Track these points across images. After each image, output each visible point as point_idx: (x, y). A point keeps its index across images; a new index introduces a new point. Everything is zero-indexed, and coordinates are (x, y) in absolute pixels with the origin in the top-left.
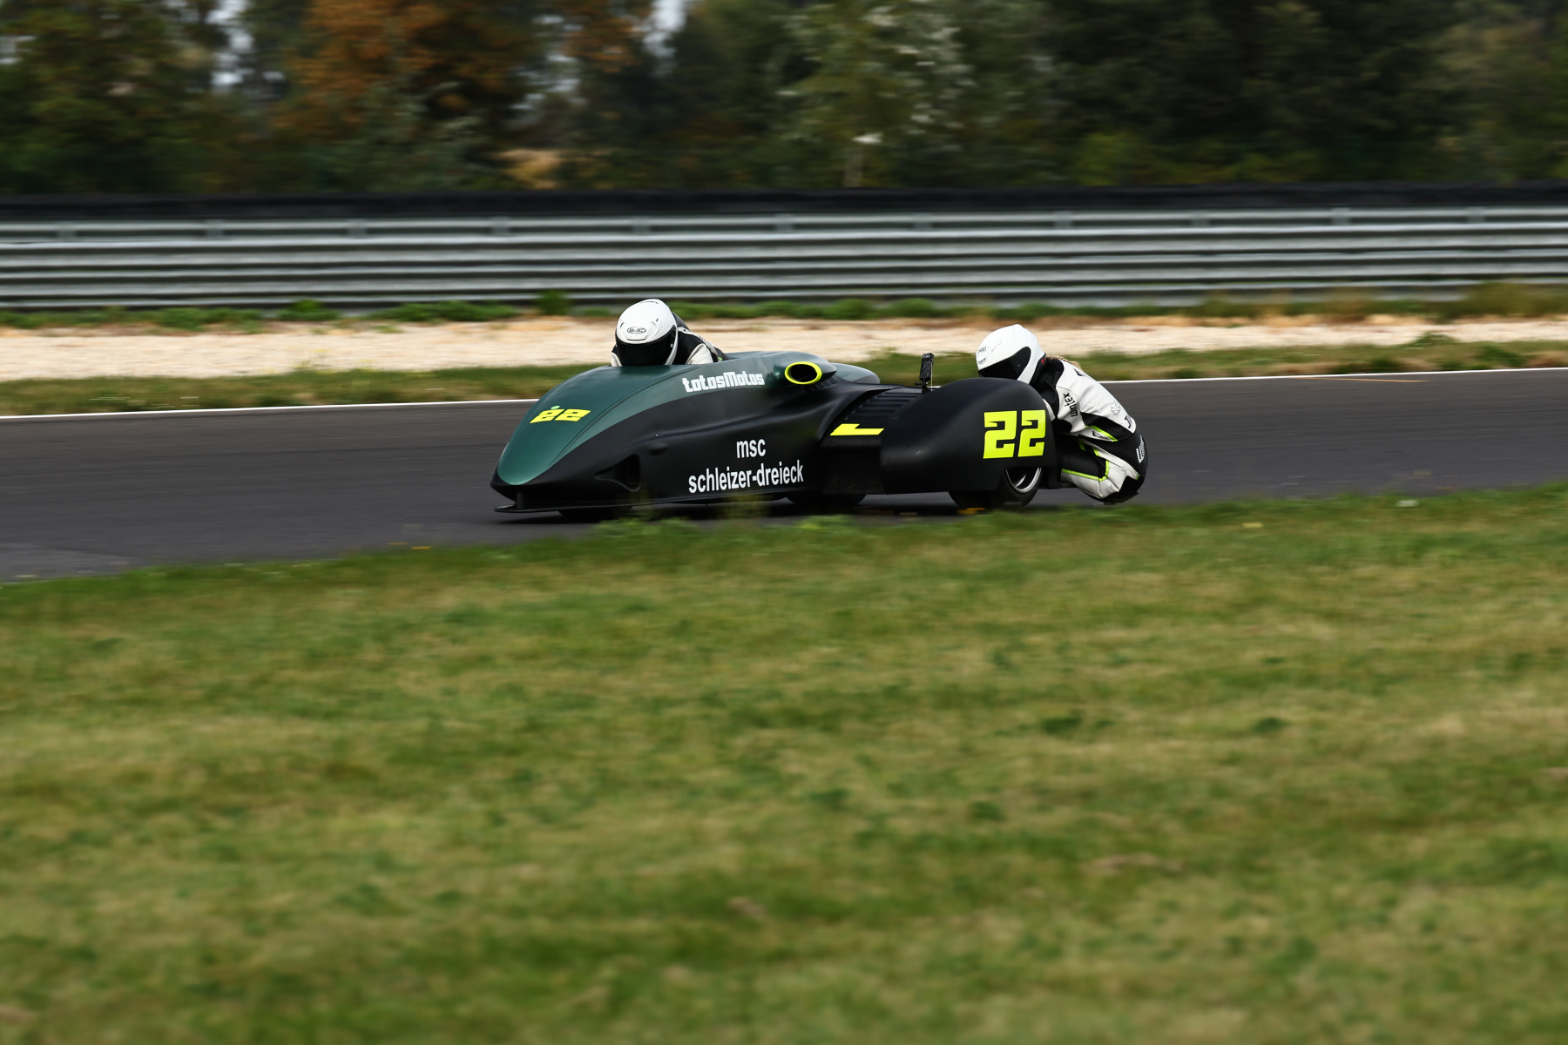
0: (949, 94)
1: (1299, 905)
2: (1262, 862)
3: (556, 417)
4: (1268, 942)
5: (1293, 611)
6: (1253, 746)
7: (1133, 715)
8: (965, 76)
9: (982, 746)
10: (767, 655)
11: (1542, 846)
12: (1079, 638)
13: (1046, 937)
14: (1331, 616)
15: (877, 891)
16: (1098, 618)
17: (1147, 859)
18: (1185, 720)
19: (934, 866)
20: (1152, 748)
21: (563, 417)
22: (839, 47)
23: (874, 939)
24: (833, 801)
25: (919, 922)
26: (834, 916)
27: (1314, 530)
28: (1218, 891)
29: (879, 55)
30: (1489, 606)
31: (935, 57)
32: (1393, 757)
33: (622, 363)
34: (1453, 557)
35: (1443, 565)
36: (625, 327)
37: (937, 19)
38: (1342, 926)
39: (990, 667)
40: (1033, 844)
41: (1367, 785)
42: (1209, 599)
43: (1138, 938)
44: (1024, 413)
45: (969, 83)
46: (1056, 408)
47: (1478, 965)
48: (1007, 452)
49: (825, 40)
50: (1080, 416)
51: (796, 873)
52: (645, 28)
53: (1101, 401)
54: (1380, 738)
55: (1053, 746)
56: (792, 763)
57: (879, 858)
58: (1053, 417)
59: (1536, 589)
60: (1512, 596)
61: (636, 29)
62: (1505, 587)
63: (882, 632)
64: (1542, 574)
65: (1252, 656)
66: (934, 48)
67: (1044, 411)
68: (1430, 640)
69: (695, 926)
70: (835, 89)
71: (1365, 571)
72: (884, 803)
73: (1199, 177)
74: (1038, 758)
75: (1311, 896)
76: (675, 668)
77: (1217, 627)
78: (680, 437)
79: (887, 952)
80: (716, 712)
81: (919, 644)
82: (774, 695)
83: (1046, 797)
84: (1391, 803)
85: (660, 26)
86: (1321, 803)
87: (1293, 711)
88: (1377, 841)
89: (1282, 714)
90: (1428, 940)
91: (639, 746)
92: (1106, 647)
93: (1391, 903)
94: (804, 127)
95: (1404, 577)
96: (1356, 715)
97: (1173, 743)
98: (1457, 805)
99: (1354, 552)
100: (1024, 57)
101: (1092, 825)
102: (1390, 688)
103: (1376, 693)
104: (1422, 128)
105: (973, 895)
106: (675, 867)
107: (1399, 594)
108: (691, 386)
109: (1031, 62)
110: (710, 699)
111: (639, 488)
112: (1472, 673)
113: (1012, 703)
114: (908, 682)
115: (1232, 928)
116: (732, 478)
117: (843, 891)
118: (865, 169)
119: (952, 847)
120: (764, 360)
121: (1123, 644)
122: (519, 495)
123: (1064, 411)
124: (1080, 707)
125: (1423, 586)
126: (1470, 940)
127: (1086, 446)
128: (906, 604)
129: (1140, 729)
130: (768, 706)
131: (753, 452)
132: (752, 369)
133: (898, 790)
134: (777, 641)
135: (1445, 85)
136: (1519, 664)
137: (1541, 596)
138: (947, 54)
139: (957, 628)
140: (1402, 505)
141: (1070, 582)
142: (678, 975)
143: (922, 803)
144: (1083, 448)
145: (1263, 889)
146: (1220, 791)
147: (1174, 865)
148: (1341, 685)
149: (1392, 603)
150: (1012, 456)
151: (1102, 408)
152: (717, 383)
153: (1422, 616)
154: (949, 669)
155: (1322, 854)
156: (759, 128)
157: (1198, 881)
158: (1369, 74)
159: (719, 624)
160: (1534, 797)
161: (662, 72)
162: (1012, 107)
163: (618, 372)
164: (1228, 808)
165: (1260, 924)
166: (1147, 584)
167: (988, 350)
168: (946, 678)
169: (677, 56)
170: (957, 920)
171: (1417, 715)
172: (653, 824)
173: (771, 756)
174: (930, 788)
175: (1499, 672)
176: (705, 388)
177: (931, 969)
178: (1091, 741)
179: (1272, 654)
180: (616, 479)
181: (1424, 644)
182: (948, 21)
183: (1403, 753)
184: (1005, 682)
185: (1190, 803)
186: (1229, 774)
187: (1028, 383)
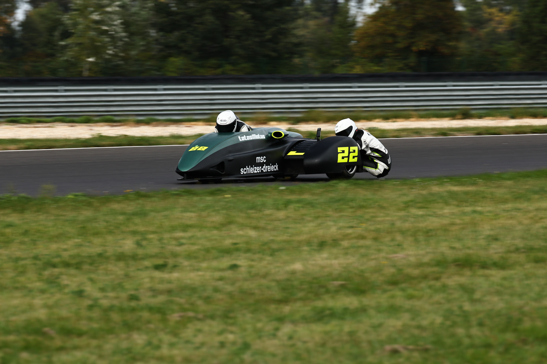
0: (120, 43)
1: (245, 330)
2: (231, 315)
3: (197, 149)
4: (234, 343)
5: (242, 226)
6: (228, 274)
7: (186, 263)
8: (125, 37)
9: (132, 274)
10: (56, 242)
11: (330, 309)
12: (166, 236)
13: (155, 342)
14: (255, 228)
15: (95, 326)
16: (173, 229)
17: (191, 314)
18: (204, 265)
19: (115, 317)
20: (192, 275)
21: (199, 149)
22: (80, 27)
23: (94, 343)
24: (80, 294)
25: (110, 336)
26: (80, 334)
27: (250, 197)
28: (216, 325)
29: (95, 29)
30: (311, 224)
31: (115, 31)
32: (278, 278)
33: (218, 131)
34: (299, 207)
35: (295, 210)
36: (220, 119)
37: (115, 17)
38: (260, 337)
39: (135, 246)
40: (151, 309)
41: (269, 288)
42: (213, 222)
43: (187, 342)
44: (351, 148)
45: (126, 39)
46: (361, 146)
47: (308, 351)
48: (345, 160)
49: (75, 24)
50: (369, 149)
51: (66, 319)
52: (12, 20)
53: (376, 143)
54: (273, 271)
55: (157, 274)
56: (65, 280)
57: (96, 314)
58: (360, 149)
59: (328, 219)
60: (319, 221)
61: (9, 20)
62: (318, 217)
63: (97, 234)
64: (330, 213)
65: (228, 242)
66: (114, 27)
67: (357, 147)
68: (290, 236)
69: (31, 338)
70: (79, 42)
71: (268, 212)
72: (98, 294)
73: (209, 73)
74: (152, 278)
75: (249, 327)
76: (23, 247)
77: (215, 232)
78: (238, 156)
79: (99, 347)
80: (38, 262)
81: (110, 238)
82: (59, 256)
83: (155, 292)
84: (277, 294)
85: (17, 19)
86: (253, 294)
87: (242, 261)
88: (272, 307)
89: (238, 263)
90: (290, 343)
91: (11, 274)
92: (176, 239)
93: (277, 329)
94: (69, 55)
95: (281, 214)
96: (264, 263)
97: (200, 273)
98: (301, 295)
99: (264, 205)
100: (146, 30)
101: (171, 302)
102: (276, 253)
103: (271, 255)
104: (287, 56)
105: (129, 327)
106: (24, 317)
107: (279, 220)
108: (241, 139)
109: (149, 32)
110: (36, 258)
111: (224, 172)
112: (305, 248)
113: (143, 259)
114: (106, 251)
115: (221, 338)
116: (255, 169)
117: (83, 325)
118: (90, 70)
119: (122, 310)
120: (265, 130)
121: (182, 238)
122: (185, 175)
123: (364, 147)
124: (167, 260)
125: (288, 217)
126: (305, 342)
127: (371, 158)
128: (105, 224)
129: (188, 268)
130: (56, 260)
131: (262, 161)
132: (261, 133)
133: (102, 290)
134: (59, 237)
135: (295, 40)
136: (322, 245)
137: (330, 221)
138: (119, 29)
139: (123, 232)
140: (281, 189)
141: (163, 216)
142: (25, 355)
143: (111, 294)
144: (370, 159)
145: (232, 324)
146: (216, 290)
147: (200, 316)
148: (259, 252)
149: (276, 223)
150: (347, 162)
151: (376, 146)
152: (250, 138)
153: (287, 228)
154: (120, 247)
155: (253, 312)
156: (52, 55)
157: (209, 322)
158: (268, 37)
159: (38, 231)
160: (328, 292)
161: (17, 36)
162: (142, 48)
163: (217, 134)
164: (219, 296)
165: (231, 337)
166: (190, 217)
167: (339, 127)
168: (120, 250)
169: (23, 30)
170: (123, 336)
171: (286, 263)
172: (16, 302)
173: (58, 278)
174: (114, 289)
175: (315, 248)
176: (246, 140)
177: (114, 353)
178: (171, 272)
179: (235, 241)
180: (217, 169)
181: (288, 238)
182: (119, 18)
183: (281, 276)
184: (140, 252)
185: (205, 294)
186: (220, 284)
187: (352, 137)
